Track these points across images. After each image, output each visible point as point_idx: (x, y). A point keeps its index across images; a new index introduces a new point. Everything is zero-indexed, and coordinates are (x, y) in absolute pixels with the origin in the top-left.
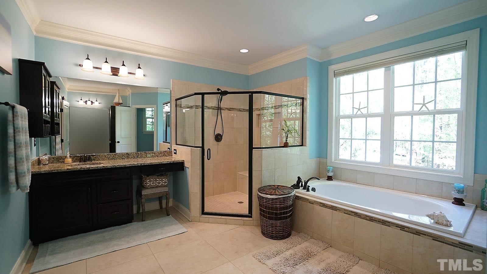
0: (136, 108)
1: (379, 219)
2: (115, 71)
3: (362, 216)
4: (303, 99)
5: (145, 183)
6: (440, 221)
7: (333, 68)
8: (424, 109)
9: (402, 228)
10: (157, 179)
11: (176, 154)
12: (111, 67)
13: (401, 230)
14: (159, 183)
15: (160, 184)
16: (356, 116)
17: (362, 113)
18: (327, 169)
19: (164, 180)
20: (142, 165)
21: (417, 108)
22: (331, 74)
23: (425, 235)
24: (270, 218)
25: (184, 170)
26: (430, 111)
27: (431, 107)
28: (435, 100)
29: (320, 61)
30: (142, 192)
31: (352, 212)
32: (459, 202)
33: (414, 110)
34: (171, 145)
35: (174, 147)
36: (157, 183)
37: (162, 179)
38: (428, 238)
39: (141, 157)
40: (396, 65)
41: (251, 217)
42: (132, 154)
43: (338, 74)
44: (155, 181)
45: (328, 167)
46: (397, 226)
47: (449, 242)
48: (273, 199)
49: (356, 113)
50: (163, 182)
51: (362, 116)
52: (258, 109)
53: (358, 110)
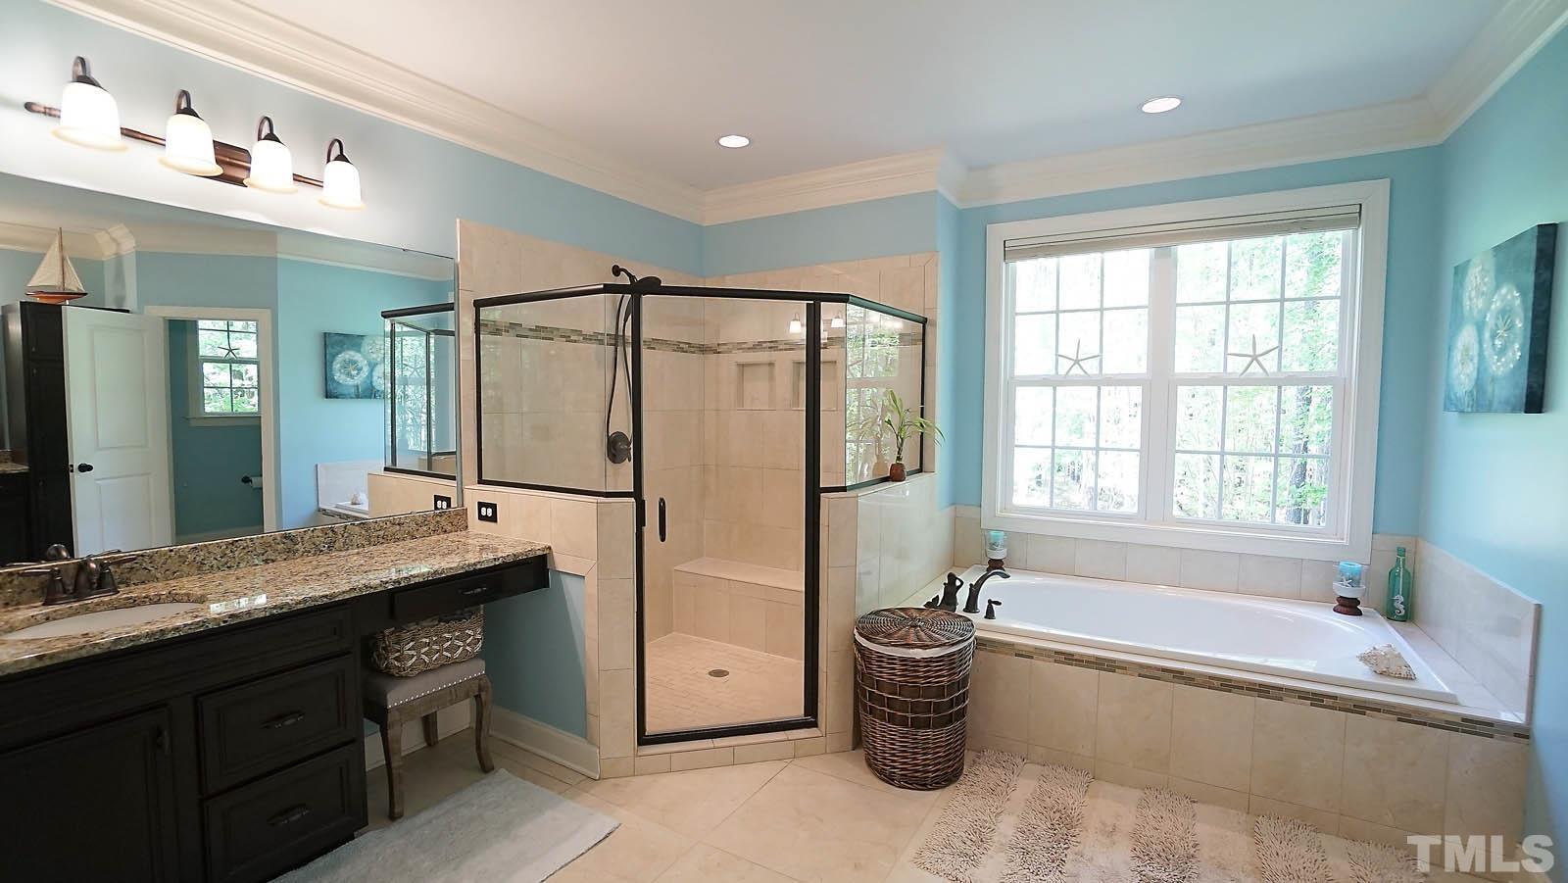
0: (164, 318)
1: (1250, 683)
2: (231, 162)
3: (1198, 680)
4: (924, 321)
5: (396, 659)
6: (1393, 669)
7: (1000, 232)
8: (1255, 368)
9: (1317, 699)
10: (446, 635)
11: (496, 521)
12: (214, 141)
13: (1312, 705)
14: (453, 649)
15: (459, 651)
16: (1067, 381)
17: (1085, 372)
18: (990, 539)
19: (470, 632)
20: (403, 584)
21: (1236, 366)
22: (995, 250)
23: (1379, 710)
24: (917, 724)
25: (546, 585)
26: (1270, 377)
27: (1270, 363)
28: (1280, 348)
29: (960, 206)
30: (386, 696)
31: (1165, 670)
32: (1349, 607)
33: (1229, 370)
34: (460, 486)
35: (475, 494)
36: (447, 650)
37: (462, 631)
38: (1388, 719)
39: (346, 546)
40: (1184, 243)
41: (815, 725)
42: (307, 537)
43: (1013, 252)
44: (436, 643)
45: (992, 533)
46: (1303, 695)
47: (1441, 720)
48: (930, 660)
49: (1069, 371)
50: (468, 641)
51: (1086, 381)
52: (743, 346)
53: (1072, 363)
